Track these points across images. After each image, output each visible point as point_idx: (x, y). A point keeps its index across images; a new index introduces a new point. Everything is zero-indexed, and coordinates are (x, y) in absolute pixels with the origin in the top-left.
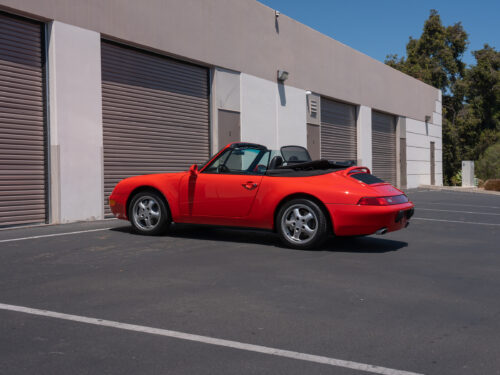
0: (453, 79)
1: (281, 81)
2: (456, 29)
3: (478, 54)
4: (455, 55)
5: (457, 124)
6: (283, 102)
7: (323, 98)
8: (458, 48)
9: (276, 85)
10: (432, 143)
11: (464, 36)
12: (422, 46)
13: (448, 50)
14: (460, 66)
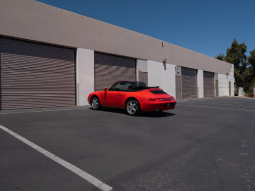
0: (242, 61)
1: (164, 62)
2: (243, 45)
3: (251, 53)
4: (243, 53)
5: (244, 75)
6: (165, 69)
7: (182, 68)
8: (244, 51)
9: (162, 64)
10: (230, 82)
11: (246, 47)
12: (231, 51)
13: (240, 52)
14: (245, 57)
